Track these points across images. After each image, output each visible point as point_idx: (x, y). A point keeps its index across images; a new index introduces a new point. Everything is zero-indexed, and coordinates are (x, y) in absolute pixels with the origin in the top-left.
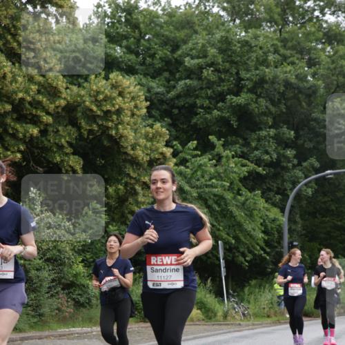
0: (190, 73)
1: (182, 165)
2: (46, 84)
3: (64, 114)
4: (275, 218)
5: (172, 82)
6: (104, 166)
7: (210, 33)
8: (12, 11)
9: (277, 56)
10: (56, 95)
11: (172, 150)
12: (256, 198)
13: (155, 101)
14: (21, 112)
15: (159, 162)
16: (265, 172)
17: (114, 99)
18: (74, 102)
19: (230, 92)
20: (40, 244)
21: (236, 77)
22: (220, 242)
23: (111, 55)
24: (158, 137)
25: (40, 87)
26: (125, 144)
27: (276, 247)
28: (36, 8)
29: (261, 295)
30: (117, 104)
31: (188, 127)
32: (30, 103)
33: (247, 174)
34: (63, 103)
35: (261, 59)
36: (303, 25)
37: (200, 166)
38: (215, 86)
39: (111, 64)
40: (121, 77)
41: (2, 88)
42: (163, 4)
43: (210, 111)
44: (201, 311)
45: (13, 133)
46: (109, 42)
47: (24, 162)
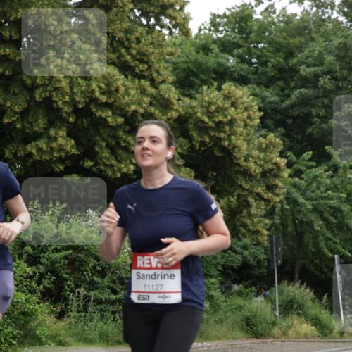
0: (306, 82)
1: (296, 176)
2: (158, 97)
3: (176, 125)
5: (286, 91)
7: (327, 39)
8: (126, 25)
10: (168, 107)
11: (286, 161)
13: (269, 111)
14: (133, 124)
15: (272, 173)
17: (226, 109)
18: (186, 113)
22: (336, 256)
23: (223, 65)
24: (272, 148)
25: (153, 99)
26: (238, 155)
28: (150, 20)
30: (229, 115)
31: (303, 137)
32: (143, 115)
34: (175, 114)
37: (315, 177)
39: (222, 75)
40: (234, 87)
41: (115, 101)
42: (278, 12)
43: (325, 120)
44: (316, 327)
45: (126, 146)
46: (221, 51)
47: (135, 174)
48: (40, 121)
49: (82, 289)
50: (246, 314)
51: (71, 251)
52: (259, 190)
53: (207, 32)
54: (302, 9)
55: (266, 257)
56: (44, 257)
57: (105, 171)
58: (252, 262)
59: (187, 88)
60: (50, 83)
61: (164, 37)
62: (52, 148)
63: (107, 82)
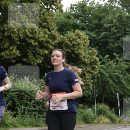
0: (106, 29)
1: (103, 64)
2: (51, 35)
3: (58, 45)
5: (99, 33)
7: (114, 14)
10: (55, 39)
11: (99, 58)
13: (92, 40)
14: (42, 45)
15: (94, 63)
17: (77, 39)
18: (62, 41)
19: (122, 36)
21: (124, 31)
22: (117, 94)
23: (75, 23)
24: (94, 54)
25: (49, 36)
26: (81, 57)
28: (48, 7)
30: (78, 41)
31: (105, 50)
32: (45, 42)
33: (128, 68)
34: (57, 41)
37: (110, 65)
38: (116, 34)
39: (75, 27)
40: (79, 31)
41: (35, 37)
42: (96, 4)
43: (114, 44)
44: (110, 120)
45: (39, 53)
46: (75, 18)
47: (42, 64)
48: (6, 44)
49: (23, 106)
50: (84, 115)
51: (18, 92)
52: (89, 69)
53: (69, 11)
54: (104, 2)
55: (91, 94)
56: (8, 94)
57: (31, 62)
58: (86, 96)
59: (62, 32)
60: (10, 30)
61: (53, 13)
62: (11, 54)
63: (32, 29)
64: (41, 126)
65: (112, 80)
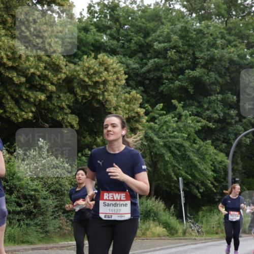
0: (158, 54)
1: (152, 121)
2: (51, 63)
3: (64, 84)
4: (222, 161)
5: (144, 61)
6: (93, 122)
7: (173, 24)
9: (223, 41)
10: (58, 70)
11: (144, 110)
12: (207, 146)
13: (132, 74)
14: (33, 83)
15: (135, 119)
16: (214, 127)
17: (101, 73)
18: (72, 75)
19: (188, 68)
20: (46, 180)
21: (192, 57)
22: (180, 178)
23: (99, 41)
24: (134, 101)
25: (47, 65)
26: (109, 107)
27: (223, 182)
29: (211, 218)
30: (104, 77)
31: (156, 93)
32: (39, 76)
33: (200, 128)
34: (63, 76)
35: (211, 43)
36: (243, 17)
37: (165, 122)
38: (177, 63)
39: (98, 48)
40: (106, 57)
41: (18, 66)
42: (138, 3)
43: (173, 81)
44: (166, 229)
45: (26, 99)
46: (97, 31)
47: (34, 119)
63: (12, 51)
64: (32, 243)
65: (170, 153)
